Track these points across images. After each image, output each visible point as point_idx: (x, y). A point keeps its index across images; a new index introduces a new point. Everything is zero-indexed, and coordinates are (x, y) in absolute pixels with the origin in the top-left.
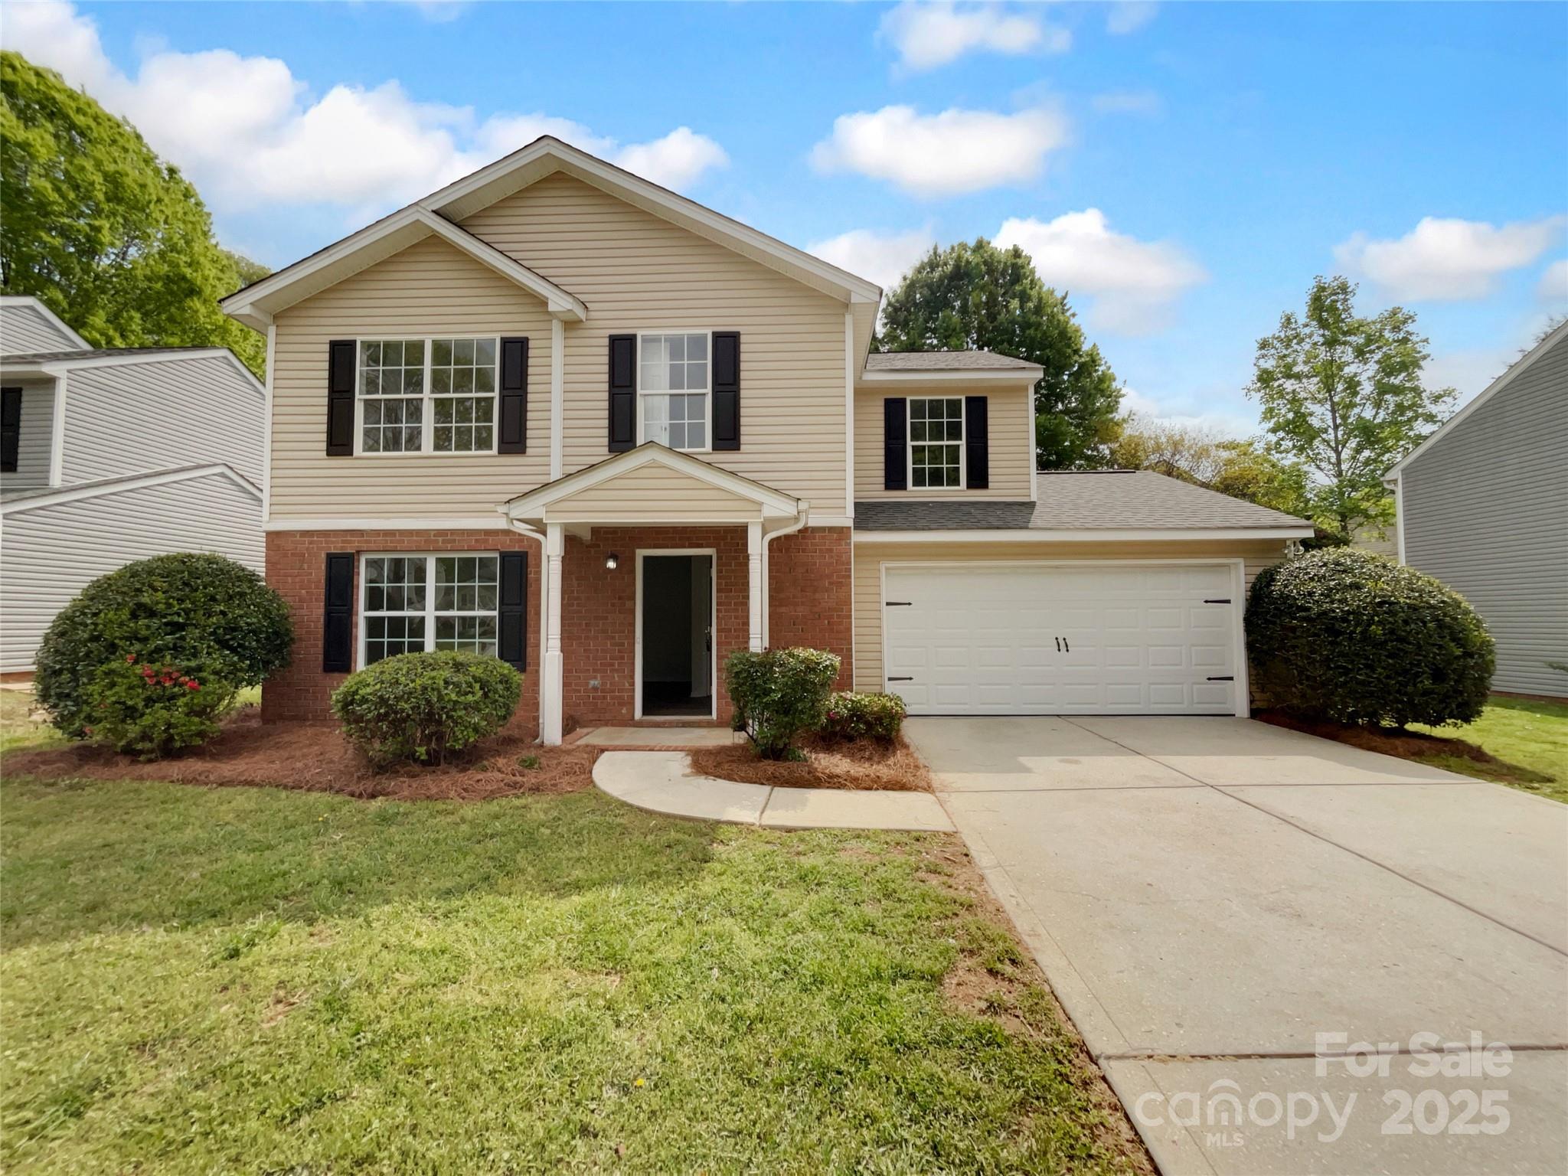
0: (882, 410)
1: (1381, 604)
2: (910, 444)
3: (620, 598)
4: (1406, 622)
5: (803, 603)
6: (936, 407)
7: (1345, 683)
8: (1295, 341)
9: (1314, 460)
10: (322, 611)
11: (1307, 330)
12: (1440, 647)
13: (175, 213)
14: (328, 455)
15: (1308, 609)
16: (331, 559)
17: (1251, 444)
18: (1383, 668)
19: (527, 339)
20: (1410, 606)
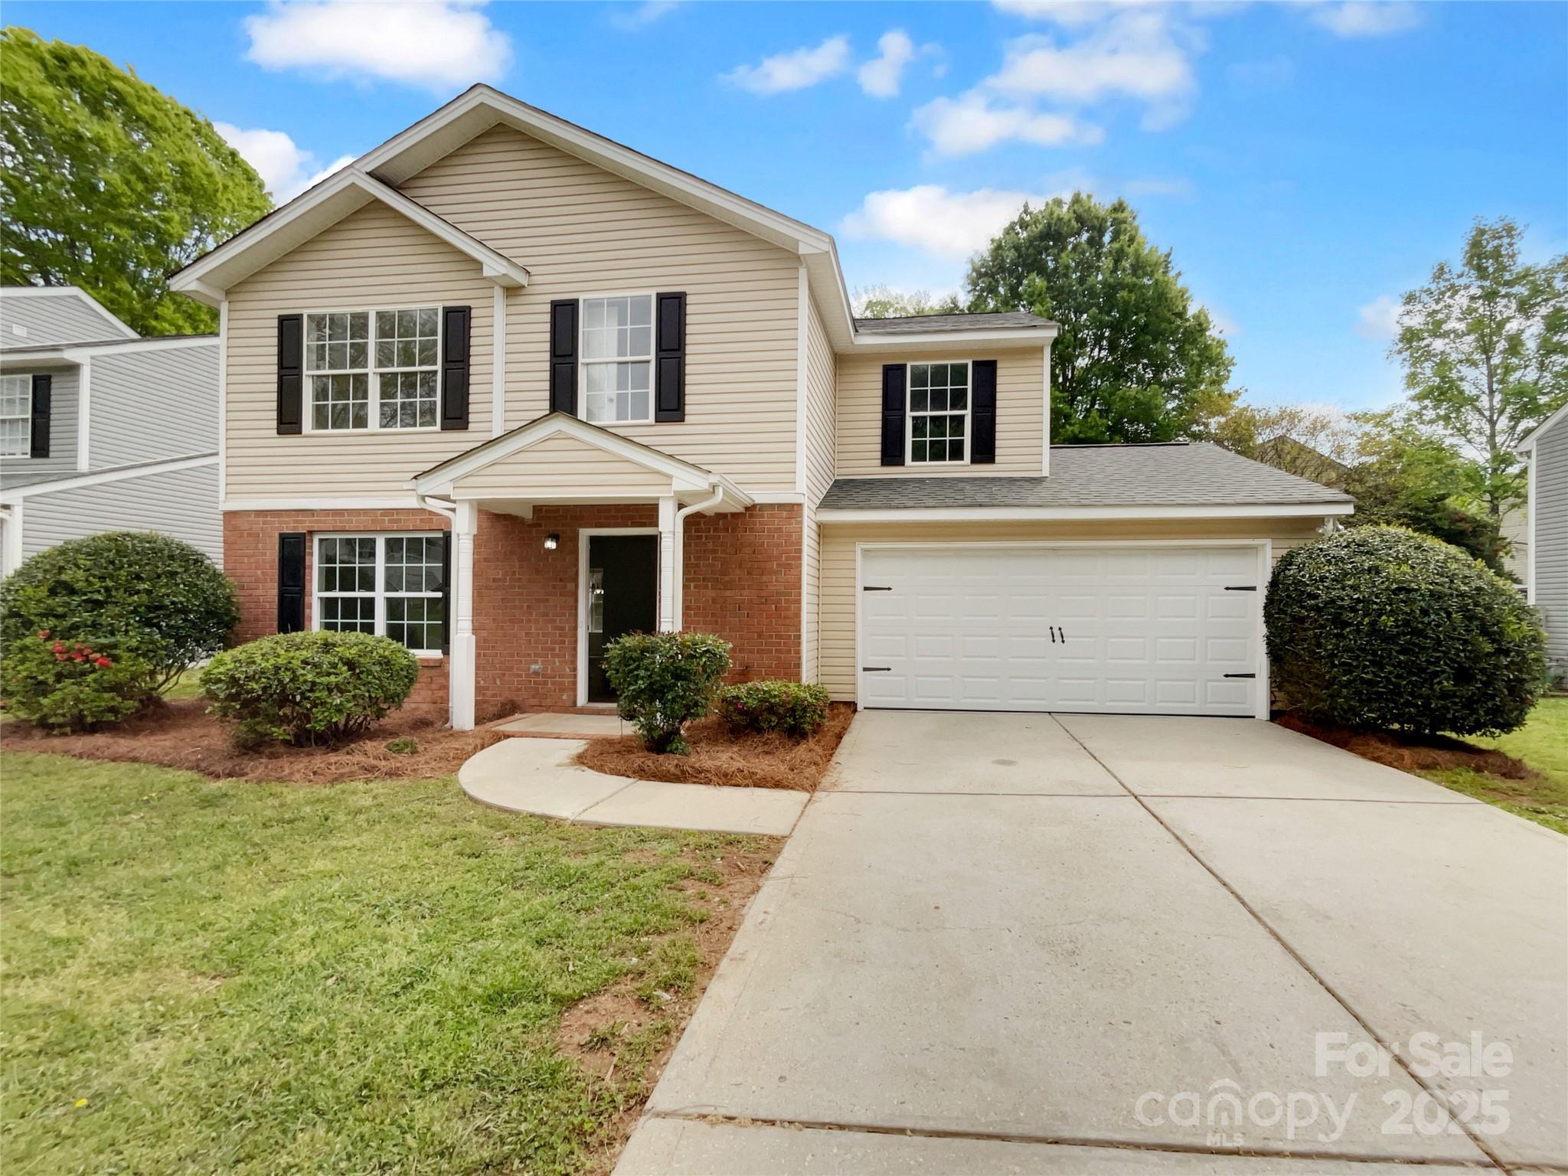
0: (880, 377)
1: (1400, 590)
2: (909, 414)
3: (561, 580)
4: (1425, 612)
5: (749, 587)
6: (939, 373)
7: (1350, 682)
8: (1448, 294)
9: (1463, 431)
10: (275, 592)
11: (1463, 281)
12: (1466, 642)
13: (240, 199)
14: (278, 433)
15: (1316, 597)
16: (284, 538)
17: (1389, 415)
18: (1393, 666)
19: (470, 308)
20: (1432, 593)
